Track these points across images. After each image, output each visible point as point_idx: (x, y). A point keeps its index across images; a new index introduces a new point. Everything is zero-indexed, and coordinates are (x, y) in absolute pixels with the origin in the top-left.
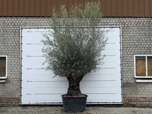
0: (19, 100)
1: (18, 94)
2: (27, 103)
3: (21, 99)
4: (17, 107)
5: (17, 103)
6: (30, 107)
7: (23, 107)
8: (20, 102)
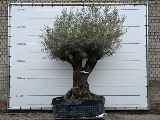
0: (6, 103)
1: (6, 95)
2: (17, 108)
3: (9, 102)
4: (3, 113)
5: (3, 108)
6: (21, 114)
7: (11, 114)
8: (7, 107)
